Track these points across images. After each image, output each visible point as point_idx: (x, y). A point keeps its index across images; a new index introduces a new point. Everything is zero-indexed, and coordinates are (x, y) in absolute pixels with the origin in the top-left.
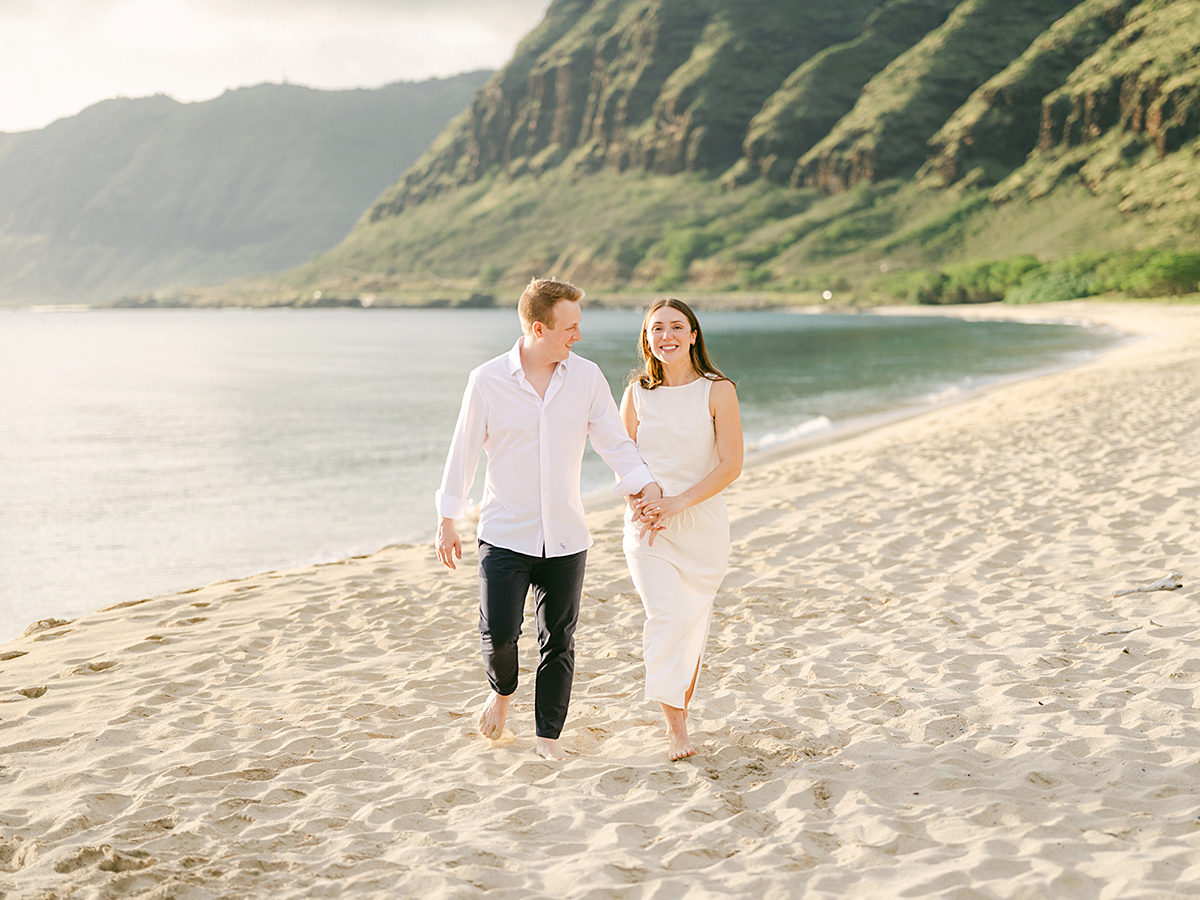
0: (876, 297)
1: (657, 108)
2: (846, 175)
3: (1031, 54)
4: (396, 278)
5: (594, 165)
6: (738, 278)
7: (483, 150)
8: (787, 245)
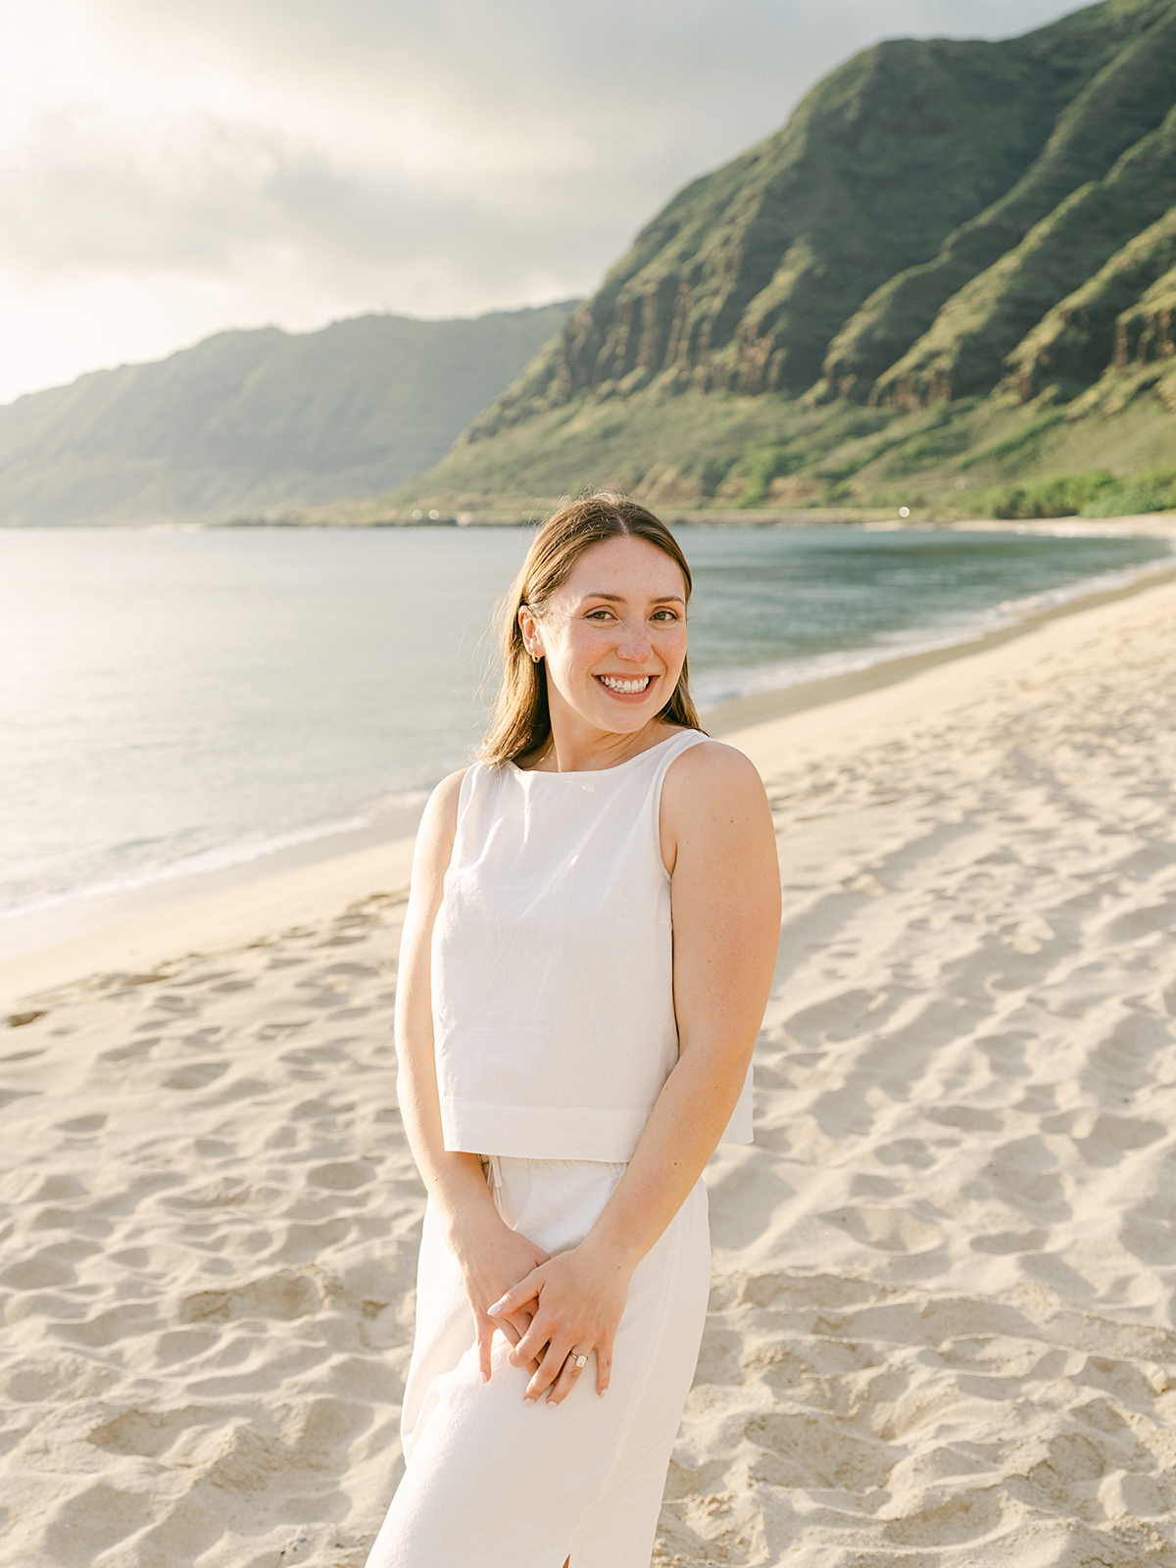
0: (953, 512)
1: (740, 331)
2: (924, 394)
3: (1107, 273)
4: (490, 497)
5: (680, 388)
6: (818, 496)
7: (574, 374)
8: (867, 462)
